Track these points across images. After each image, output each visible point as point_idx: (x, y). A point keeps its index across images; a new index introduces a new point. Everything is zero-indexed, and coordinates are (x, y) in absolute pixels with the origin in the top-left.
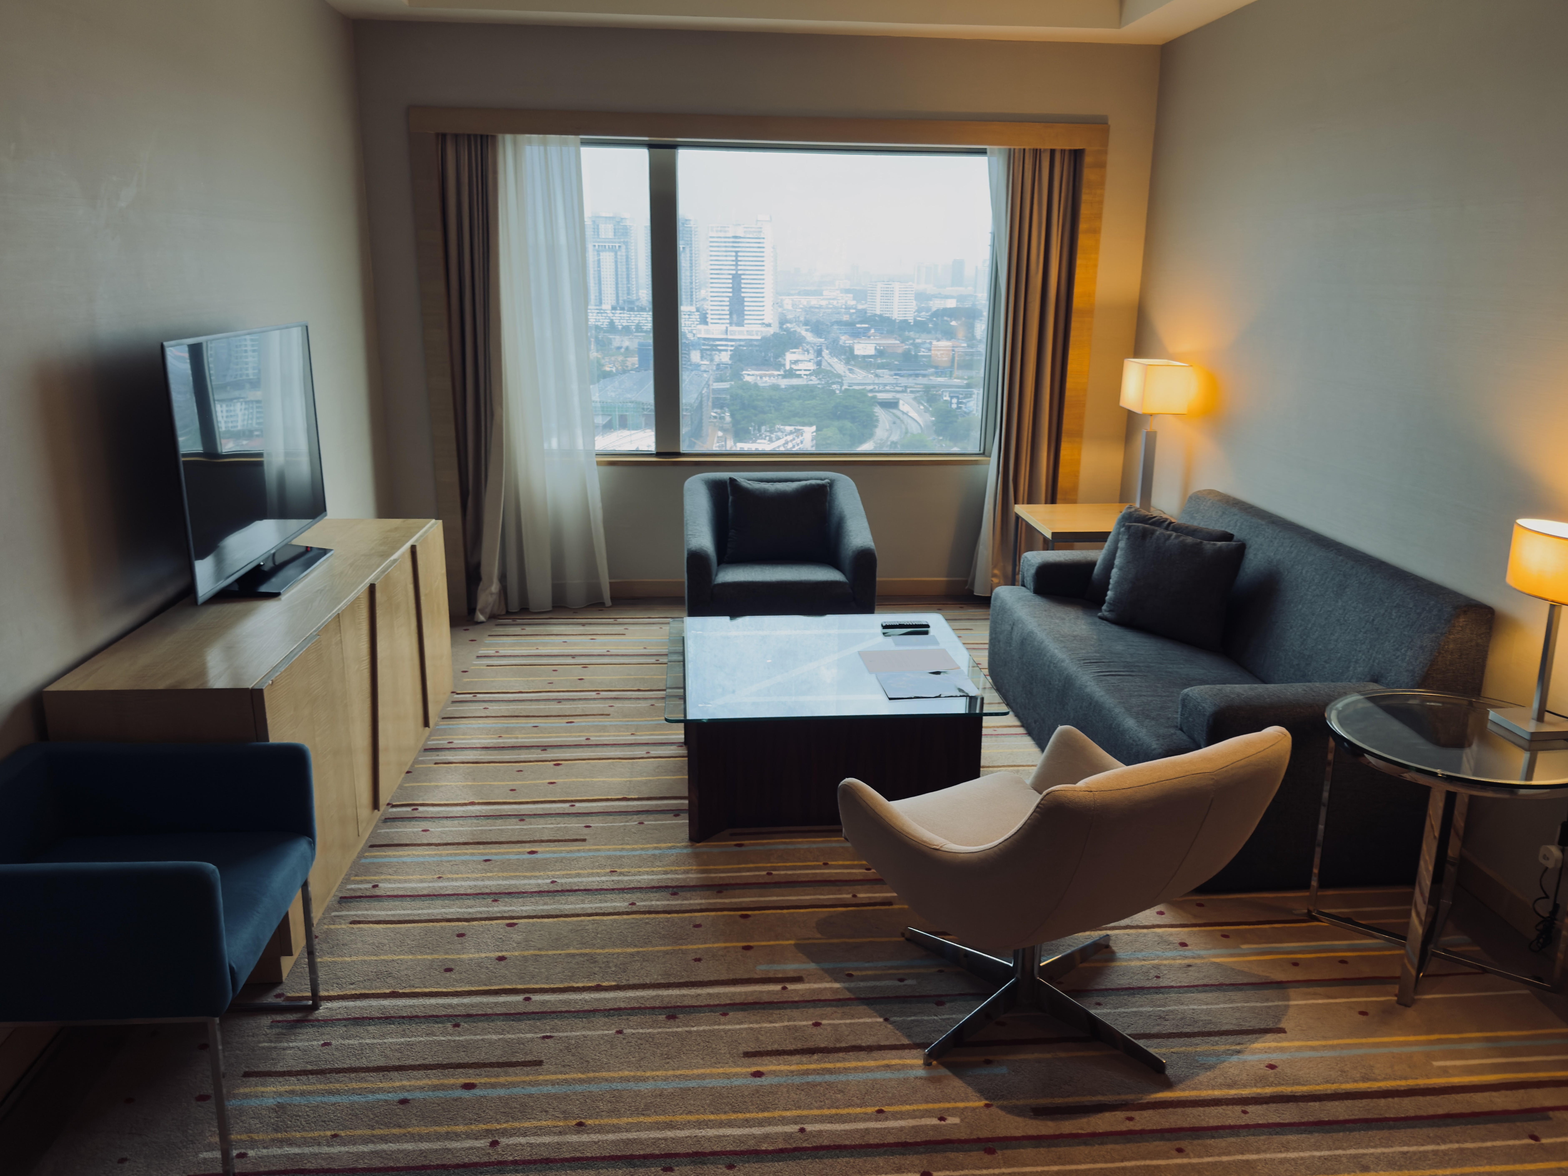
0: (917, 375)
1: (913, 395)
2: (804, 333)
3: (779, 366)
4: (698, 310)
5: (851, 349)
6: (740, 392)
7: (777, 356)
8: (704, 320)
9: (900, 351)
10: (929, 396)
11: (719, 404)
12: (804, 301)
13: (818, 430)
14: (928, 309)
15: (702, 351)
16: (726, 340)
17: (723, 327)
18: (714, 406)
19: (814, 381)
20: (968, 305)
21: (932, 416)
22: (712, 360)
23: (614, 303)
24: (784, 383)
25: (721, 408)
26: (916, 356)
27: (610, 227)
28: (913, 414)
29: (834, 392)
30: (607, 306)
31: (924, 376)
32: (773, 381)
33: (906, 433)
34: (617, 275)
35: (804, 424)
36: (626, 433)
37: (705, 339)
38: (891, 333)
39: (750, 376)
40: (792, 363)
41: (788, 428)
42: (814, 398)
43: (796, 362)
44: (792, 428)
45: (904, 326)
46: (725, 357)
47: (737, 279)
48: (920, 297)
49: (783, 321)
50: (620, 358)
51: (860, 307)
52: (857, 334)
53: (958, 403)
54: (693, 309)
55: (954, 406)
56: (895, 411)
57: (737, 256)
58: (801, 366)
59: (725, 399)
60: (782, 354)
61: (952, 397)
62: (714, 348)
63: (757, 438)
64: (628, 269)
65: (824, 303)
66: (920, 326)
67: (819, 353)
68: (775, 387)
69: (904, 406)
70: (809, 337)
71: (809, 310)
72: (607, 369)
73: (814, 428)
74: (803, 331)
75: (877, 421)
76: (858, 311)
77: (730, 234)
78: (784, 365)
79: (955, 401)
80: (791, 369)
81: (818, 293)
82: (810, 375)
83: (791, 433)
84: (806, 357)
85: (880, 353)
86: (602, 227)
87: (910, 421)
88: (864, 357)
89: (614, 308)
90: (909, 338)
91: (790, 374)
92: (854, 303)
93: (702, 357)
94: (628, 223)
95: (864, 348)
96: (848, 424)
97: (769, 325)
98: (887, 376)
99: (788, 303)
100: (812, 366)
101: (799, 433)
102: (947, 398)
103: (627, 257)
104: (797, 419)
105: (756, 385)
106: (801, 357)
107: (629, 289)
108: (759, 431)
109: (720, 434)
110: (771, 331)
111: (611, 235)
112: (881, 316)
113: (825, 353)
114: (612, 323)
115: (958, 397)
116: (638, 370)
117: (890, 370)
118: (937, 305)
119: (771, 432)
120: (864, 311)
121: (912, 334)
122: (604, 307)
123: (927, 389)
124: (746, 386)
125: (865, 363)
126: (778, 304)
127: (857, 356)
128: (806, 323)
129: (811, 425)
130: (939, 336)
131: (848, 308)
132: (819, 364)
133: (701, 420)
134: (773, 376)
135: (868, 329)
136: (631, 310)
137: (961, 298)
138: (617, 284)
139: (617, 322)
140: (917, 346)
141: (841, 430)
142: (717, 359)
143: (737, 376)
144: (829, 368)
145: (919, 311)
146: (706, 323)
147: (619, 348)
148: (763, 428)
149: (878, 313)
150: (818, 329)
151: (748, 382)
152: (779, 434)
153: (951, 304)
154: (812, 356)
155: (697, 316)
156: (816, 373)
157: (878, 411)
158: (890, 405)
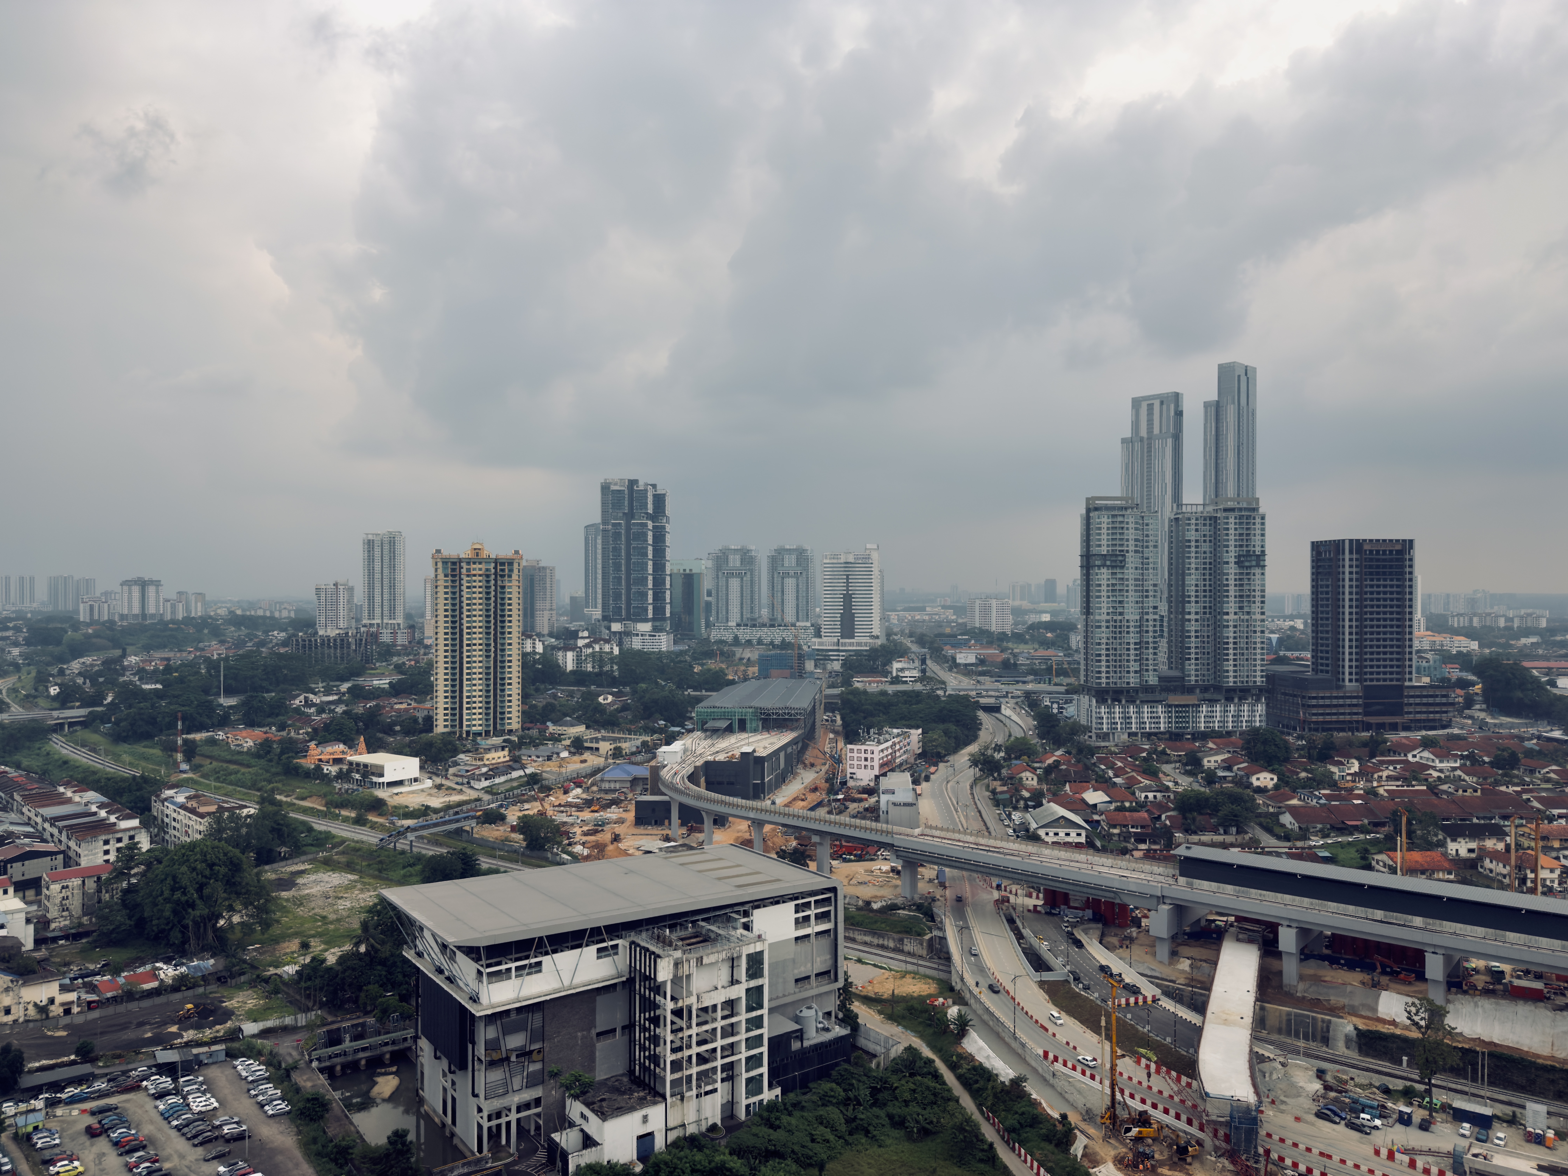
0: (1018, 682)
1: (1014, 701)
2: (909, 645)
3: (886, 673)
4: (812, 625)
5: (954, 659)
6: (850, 697)
7: (885, 665)
8: (818, 634)
9: (999, 659)
10: (1031, 701)
11: (830, 707)
12: (908, 616)
13: (923, 733)
14: (1024, 623)
15: (816, 660)
16: (838, 650)
17: (835, 640)
18: (826, 709)
19: (918, 687)
20: (1061, 619)
21: (1034, 720)
22: (824, 669)
23: (739, 620)
24: (891, 689)
25: (833, 712)
26: (1015, 665)
27: (738, 557)
28: (1015, 717)
29: (938, 696)
30: (732, 624)
31: (1024, 682)
32: (882, 687)
33: (1010, 736)
34: (742, 596)
35: (911, 727)
36: (744, 735)
37: (818, 650)
38: (990, 643)
39: (859, 683)
40: (898, 670)
41: (895, 731)
42: (918, 703)
43: (902, 670)
44: (899, 731)
45: (1002, 637)
46: (837, 666)
47: (848, 599)
48: (1017, 612)
49: (889, 634)
50: (743, 668)
51: (960, 621)
52: (957, 645)
53: (1060, 708)
54: (808, 624)
55: (1055, 711)
56: (997, 715)
57: (848, 579)
58: (907, 673)
59: (836, 703)
60: (889, 662)
61: (1052, 703)
62: (827, 658)
63: (866, 740)
64: (752, 592)
65: (927, 618)
66: (1018, 638)
67: (923, 661)
68: (884, 693)
69: (1006, 711)
70: (915, 648)
71: (914, 623)
72: (731, 677)
73: (920, 731)
74: (908, 642)
75: (981, 724)
76: (959, 624)
77: (842, 561)
78: (891, 673)
79: (1055, 706)
80: (897, 676)
81: (923, 609)
82: (915, 681)
83: (898, 735)
84: (911, 666)
85: (982, 662)
86: (731, 557)
87: (1013, 724)
88: (966, 665)
89: (738, 625)
90: (1007, 649)
91: (896, 680)
92: (954, 617)
93: (816, 666)
94: (753, 554)
95: (966, 657)
96: (953, 727)
97: (877, 637)
98: (988, 682)
99: (894, 618)
100: (916, 673)
101: (906, 735)
102: (1048, 703)
103: (752, 581)
104: (904, 722)
105: (865, 692)
106: (906, 666)
107: (752, 608)
108: (868, 733)
109: (832, 736)
110: (879, 642)
111: (738, 564)
112: (980, 628)
113: (929, 662)
114: (736, 638)
115: (1058, 703)
116: (758, 678)
117: (991, 676)
118: (1032, 619)
119: (880, 734)
120: (965, 624)
121: (1010, 645)
122: (730, 624)
123: (1028, 694)
124: (856, 692)
125: (967, 670)
126: (884, 618)
127: (960, 664)
128: (911, 635)
129: (917, 728)
130: (1037, 646)
131: (949, 622)
132: (923, 671)
133: (814, 722)
134: (882, 682)
135: (969, 640)
136: (754, 626)
137: (1053, 613)
138: (742, 604)
139: (741, 637)
140: (1015, 656)
141: (946, 733)
142: (829, 667)
143: (847, 682)
144: (933, 675)
145: (1016, 624)
146: (820, 637)
147: (741, 659)
148: (872, 731)
149: (977, 625)
150: (921, 641)
151: (857, 688)
152: (887, 736)
153: (1046, 618)
154: (917, 663)
155: (812, 630)
156: (920, 680)
157: (981, 714)
158: (994, 709)
